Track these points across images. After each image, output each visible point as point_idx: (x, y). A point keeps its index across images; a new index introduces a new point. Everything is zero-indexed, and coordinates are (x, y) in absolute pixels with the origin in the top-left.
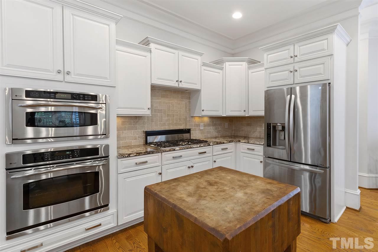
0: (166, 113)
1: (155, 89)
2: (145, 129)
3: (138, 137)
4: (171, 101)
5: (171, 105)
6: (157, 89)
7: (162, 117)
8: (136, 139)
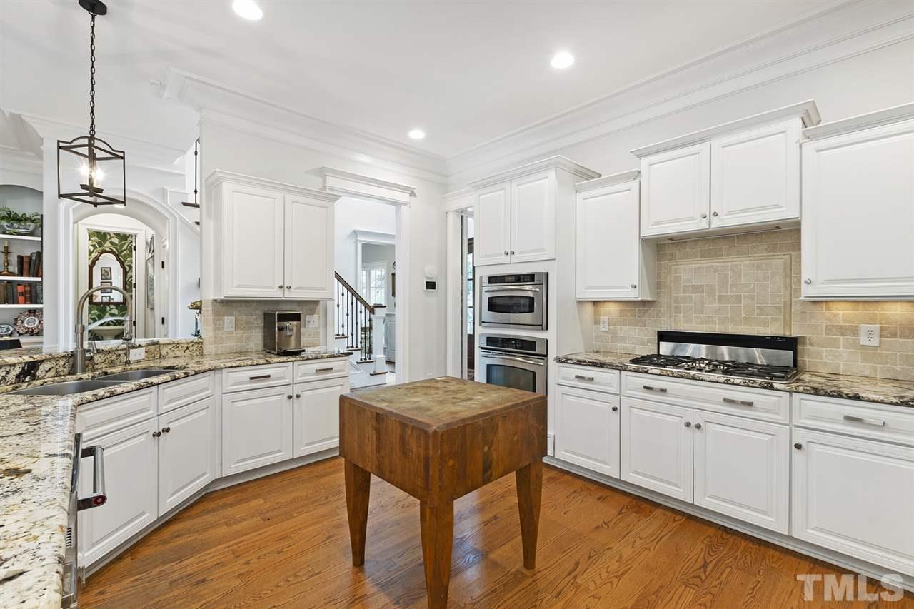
0: (715, 293)
1: (686, 242)
2: (660, 327)
3: (648, 341)
4: (730, 264)
5: (730, 273)
6: (690, 241)
7: (703, 303)
8: (642, 344)
